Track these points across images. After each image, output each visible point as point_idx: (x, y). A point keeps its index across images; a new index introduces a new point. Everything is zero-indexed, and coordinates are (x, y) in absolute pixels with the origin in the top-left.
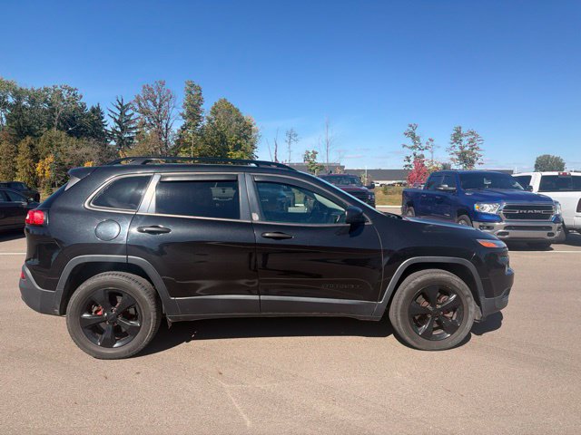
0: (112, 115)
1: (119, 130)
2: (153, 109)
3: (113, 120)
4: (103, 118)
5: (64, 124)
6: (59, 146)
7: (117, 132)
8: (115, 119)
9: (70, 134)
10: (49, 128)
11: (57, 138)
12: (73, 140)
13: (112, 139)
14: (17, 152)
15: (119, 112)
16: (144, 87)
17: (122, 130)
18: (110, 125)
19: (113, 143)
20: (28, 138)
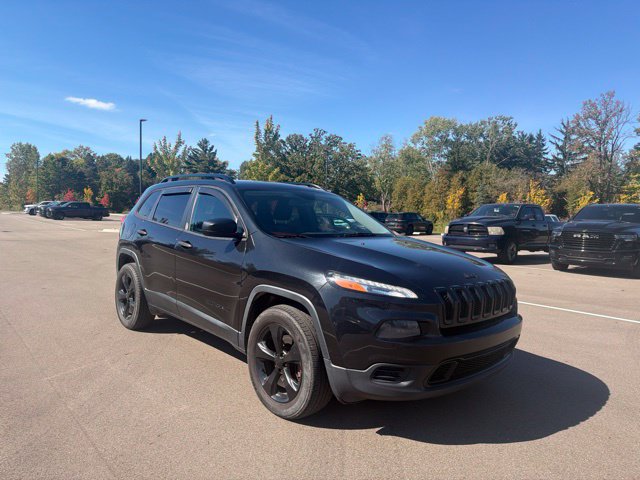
0: (553, 141)
1: (561, 157)
2: (595, 128)
3: (554, 146)
4: (544, 145)
5: (498, 155)
6: (488, 178)
7: (558, 160)
8: (558, 146)
9: (502, 165)
10: (482, 160)
11: (487, 171)
12: (505, 171)
13: (551, 168)
14: (449, 187)
15: (562, 137)
16: (585, 104)
17: (565, 157)
18: (551, 152)
19: (553, 173)
20: (461, 172)
